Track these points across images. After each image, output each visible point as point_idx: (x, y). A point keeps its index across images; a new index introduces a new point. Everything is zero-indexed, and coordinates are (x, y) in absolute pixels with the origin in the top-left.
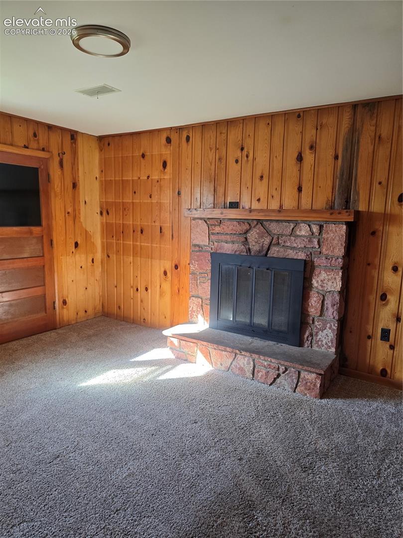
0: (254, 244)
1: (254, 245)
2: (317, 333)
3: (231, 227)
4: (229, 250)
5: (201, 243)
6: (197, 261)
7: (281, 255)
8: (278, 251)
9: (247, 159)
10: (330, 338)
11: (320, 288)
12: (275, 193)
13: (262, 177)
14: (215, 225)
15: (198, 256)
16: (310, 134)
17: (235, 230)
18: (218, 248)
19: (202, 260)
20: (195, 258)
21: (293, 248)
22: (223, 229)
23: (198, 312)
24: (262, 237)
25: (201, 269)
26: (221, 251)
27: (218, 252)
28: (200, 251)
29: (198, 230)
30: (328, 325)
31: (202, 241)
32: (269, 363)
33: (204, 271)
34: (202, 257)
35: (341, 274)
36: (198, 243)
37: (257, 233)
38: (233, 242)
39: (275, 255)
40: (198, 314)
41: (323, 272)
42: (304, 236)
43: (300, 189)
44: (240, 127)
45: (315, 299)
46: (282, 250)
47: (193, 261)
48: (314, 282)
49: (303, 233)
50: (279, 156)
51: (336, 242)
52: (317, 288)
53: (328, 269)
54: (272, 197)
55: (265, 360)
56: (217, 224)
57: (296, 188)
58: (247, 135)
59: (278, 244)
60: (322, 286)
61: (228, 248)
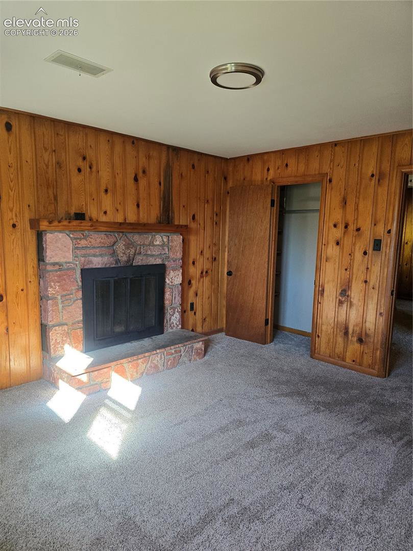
0: (122, 255)
1: (122, 257)
2: (170, 318)
3: (98, 240)
4: (99, 264)
5: (62, 260)
6: (59, 282)
7: (144, 263)
8: (142, 260)
9: (91, 170)
10: (178, 319)
11: (170, 284)
12: (119, 207)
13: (106, 191)
14: (81, 239)
15: (59, 276)
16: (143, 161)
17: (103, 243)
18: (86, 263)
19: (65, 280)
20: (55, 279)
21: (152, 256)
22: (90, 242)
23: (63, 342)
24: (128, 248)
25: (64, 290)
26: (91, 266)
27: (86, 267)
28: (60, 270)
29: (59, 245)
30: (176, 310)
31: (64, 258)
32: (174, 350)
33: (69, 292)
34: (65, 277)
35: (181, 270)
36: (57, 261)
37: (124, 245)
38: (101, 255)
39: (140, 264)
40: (64, 345)
41: (171, 271)
42: (159, 245)
43: (138, 206)
44: (79, 134)
45: (169, 293)
46: (145, 258)
47: (53, 284)
48: (167, 280)
49: (158, 243)
50: (120, 173)
51: (177, 248)
52: (168, 284)
53: (174, 270)
54: (117, 210)
55: (171, 349)
56: (83, 237)
57: (136, 204)
58: (89, 146)
59: (140, 253)
60: (172, 282)
61: (98, 262)
